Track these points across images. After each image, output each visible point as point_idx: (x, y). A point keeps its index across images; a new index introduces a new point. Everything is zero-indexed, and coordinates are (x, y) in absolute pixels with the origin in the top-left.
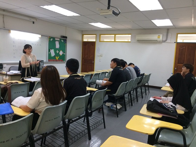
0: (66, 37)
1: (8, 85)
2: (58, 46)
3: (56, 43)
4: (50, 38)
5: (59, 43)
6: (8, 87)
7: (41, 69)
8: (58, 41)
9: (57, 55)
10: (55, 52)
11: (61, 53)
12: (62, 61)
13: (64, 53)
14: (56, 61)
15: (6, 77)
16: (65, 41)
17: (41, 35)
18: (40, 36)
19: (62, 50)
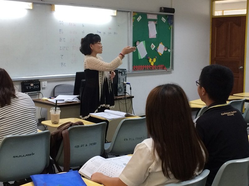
0: (172, 10)
1: (65, 129)
2: (153, 32)
3: (149, 25)
4: (137, 14)
5: (156, 25)
6: (63, 132)
7: (120, 90)
8: (154, 20)
9: (152, 53)
10: (148, 48)
11: (161, 49)
12: (163, 68)
13: (168, 49)
14: (151, 68)
15: (56, 111)
16: (170, 19)
17: (118, 11)
18: (113, 12)
19: (162, 43)
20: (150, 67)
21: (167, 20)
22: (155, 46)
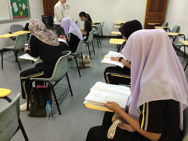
9: (20, 9)
10: (18, 6)
11: (24, 7)
12: (26, 17)
13: (27, 7)
19: (24, 3)
20: (20, 17)
22: (21, 5)
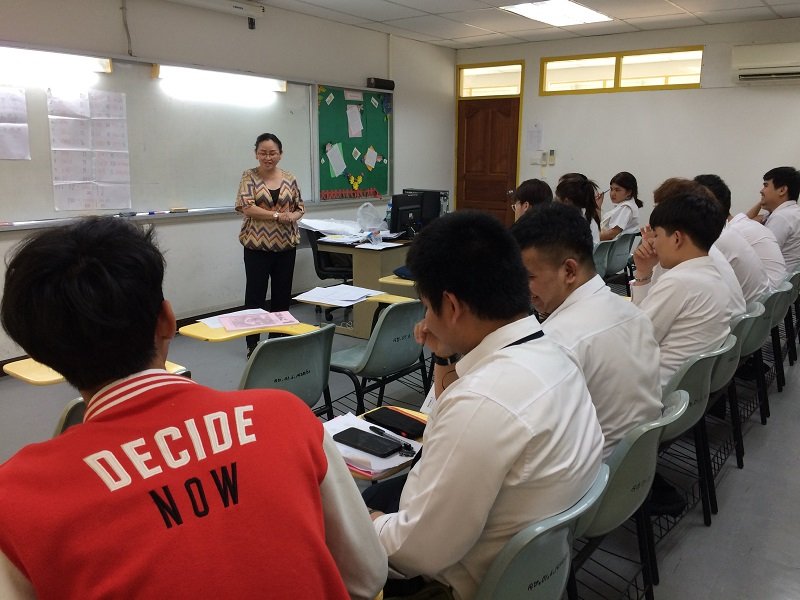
0: (390, 85)
2: (356, 128)
3: (348, 112)
4: (325, 90)
5: (362, 112)
8: (358, 103)
9: (354, 166)
10: (348, 157)
11: (371, 159)
12: (375, 194)
14: (354, 195)
16: (387, 101)
18: (282, 85)
19: (373, 146)
20: (351, 192)
21: (381, 103)
22: (360, 154)
